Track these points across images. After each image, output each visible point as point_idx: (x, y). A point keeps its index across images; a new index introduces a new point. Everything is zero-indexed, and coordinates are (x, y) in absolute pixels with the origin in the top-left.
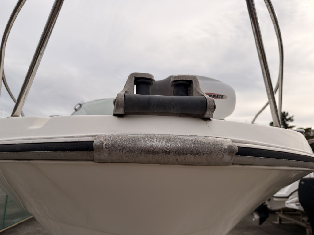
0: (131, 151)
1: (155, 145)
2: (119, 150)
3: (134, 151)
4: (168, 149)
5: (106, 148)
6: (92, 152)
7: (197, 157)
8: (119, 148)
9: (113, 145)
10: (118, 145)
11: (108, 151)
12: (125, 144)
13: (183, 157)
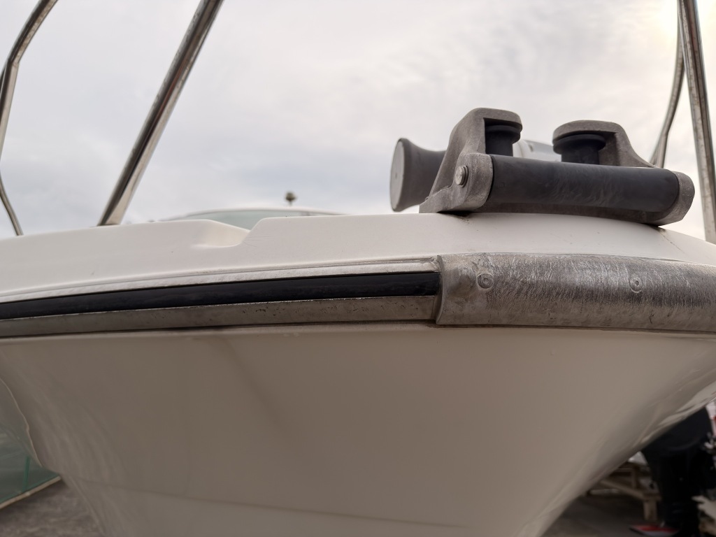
0: (550, 294)
1: (607, 278)
2: (519, 292)
3: (558, 294)
4: (637, 290)
5: (483, 286)
6: (434, 297)
7: (697, 308)
8: (517, 287)
10: (514, 278)
11: (487, 293)
12: (533, 275)
13: (667, 310)
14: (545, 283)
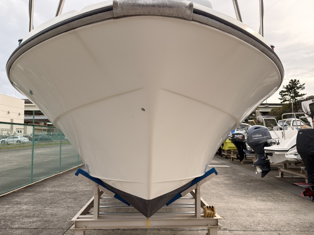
0: (133, 5)
1: (146, 2)
2: (127, 5)
3: (135, 5)
4: (154, 4)
5: (120, 5)
6: (112, 11)
7: (171, 9)
8: (127, 4)
9: (123, 3)
10: (126, 3)
11: (121, 7)
12: (130, 2)
13: (162, 9)
14: (132, 3)
